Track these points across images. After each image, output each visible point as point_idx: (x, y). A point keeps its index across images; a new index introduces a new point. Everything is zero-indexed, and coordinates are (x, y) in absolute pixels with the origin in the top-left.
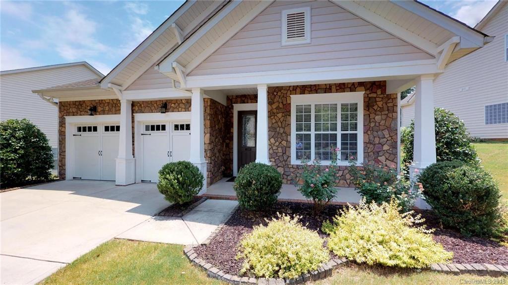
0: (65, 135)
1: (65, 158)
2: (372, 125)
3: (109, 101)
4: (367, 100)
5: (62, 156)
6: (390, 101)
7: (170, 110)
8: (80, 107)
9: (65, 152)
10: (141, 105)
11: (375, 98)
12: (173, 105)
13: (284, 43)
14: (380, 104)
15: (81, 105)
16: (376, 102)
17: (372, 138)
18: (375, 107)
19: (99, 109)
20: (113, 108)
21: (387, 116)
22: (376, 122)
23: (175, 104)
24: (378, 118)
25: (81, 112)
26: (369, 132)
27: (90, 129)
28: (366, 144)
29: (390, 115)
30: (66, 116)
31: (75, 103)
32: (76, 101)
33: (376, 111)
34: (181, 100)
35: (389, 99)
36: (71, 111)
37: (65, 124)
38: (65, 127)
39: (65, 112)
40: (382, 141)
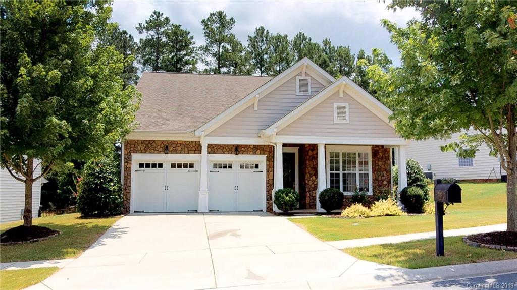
0: (131, 171)
1: (130, 192)
2: (377, 168)
3: (181, 142)
4: (373, 151)
5: (127, 191)
6: (386, 153)
7: (241, 153)
8: (150, 146)
9: (130, 186)
10: (213, 147)
11: (378, 150)
12: (243, 149)
13: (335, 122)
14: (381, 154)
15: (151, 144)
16: (378, 153)
17: (377, 177)
18: (378, 157)
19: (171, 149)
20: (186, 148)
21: (385, 163)
22: (379, 166)
23: (244, 148)
24: (380, 163)
25: (151, 150)
26: (375, 173)
27: (154, 166)
28: (374, 180)
29: (387, 162)
30: (133, 153)
31: (143, 142)
32: (144, 141)
33: (379, 159)
34: (250, 145)
35: (386, 152)
36: (139, 149)
37: (131, 160)
38: (131, 163)
39: (132, 149)
40: (383, 178)
